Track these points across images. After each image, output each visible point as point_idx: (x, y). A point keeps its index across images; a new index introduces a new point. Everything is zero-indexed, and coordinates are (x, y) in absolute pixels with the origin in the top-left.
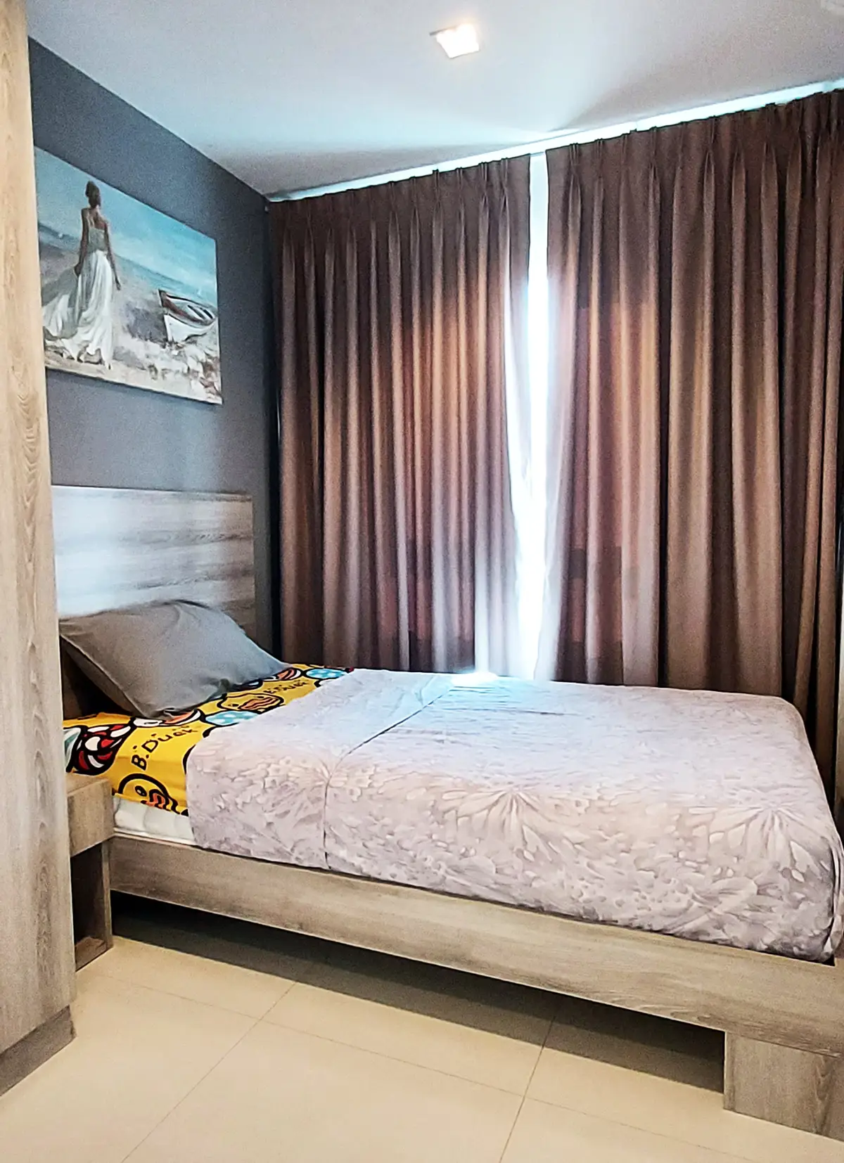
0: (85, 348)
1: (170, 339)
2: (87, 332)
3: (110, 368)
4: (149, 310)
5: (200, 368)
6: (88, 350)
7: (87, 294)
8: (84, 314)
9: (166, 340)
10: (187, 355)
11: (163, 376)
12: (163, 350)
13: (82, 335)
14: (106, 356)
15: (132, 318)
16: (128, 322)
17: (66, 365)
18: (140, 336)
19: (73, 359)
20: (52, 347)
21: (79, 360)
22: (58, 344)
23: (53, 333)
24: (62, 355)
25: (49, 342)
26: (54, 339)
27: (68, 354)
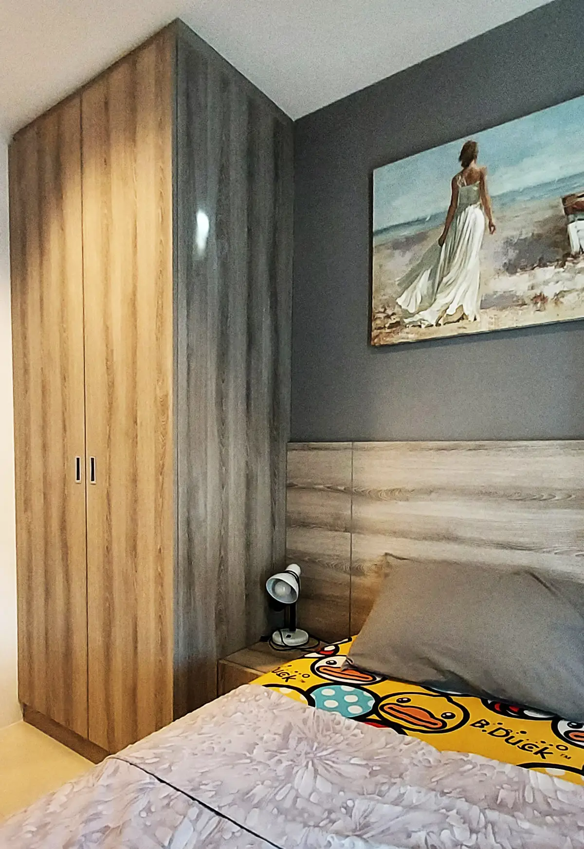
0: (446, 311)
2: (446, 297)
3: (475, 319)
6: (448, 312)
7: (450, 258)
8: (445, 280)
11: (557, 302)
12: (562, 270)
13: (442, 300)
14: (470, 309)
15: (512, 254)
16: (506, 261)
17: (424, 333)
18: (523, 269)
19: (432, 326)
20: (410, 323)
21: (438, 325)
22: (417, 317)
23: (412, 310)
24: (420, 326)
25: (406, 321)
26: (413, 315)
27: (427, 323)
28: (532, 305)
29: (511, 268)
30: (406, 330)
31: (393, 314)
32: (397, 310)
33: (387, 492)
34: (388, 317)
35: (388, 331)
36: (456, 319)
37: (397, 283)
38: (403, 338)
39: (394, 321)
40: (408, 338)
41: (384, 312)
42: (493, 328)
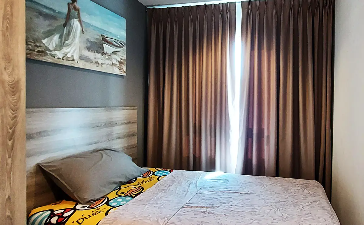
0: (66, 55)
1: (105, 52)
2: (67, 49)
3: (77, 62)
4: (96, 42)
5: (118, 63)
6: (68, 55)
7: (69, 34)
8: (66, 42)
10: (113, 58)
11: (102, 66)
12: (102, 56)
13: (65, 50)
14: (76, 57)
16: (87, 46)
17: (56, 61)
18: (92, 51)
19: (60, 59)
20: (50, 54)
21: (63, 59)
22: (53, 53)
23: (51, 48)
24: (55, 57)
25: (48, 52)
26: (51, 51)
27: (58, 57)
28: (95, 64)
29: (89, 49)
32: (42, 45)
34: (37, 46)
36: (71, 60)
37: (42, 32)
38: (45, 59)
40: (48, 60)
41: (34, 43)
42: (84, 67)
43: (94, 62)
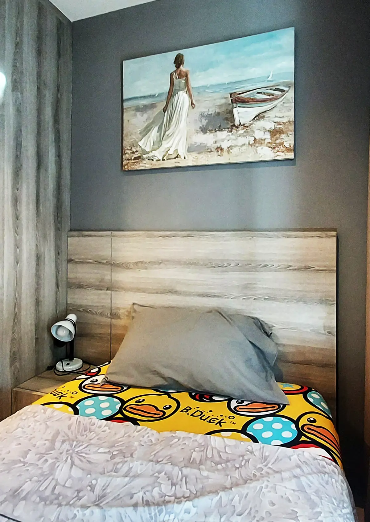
0: (167, 152)
1: (237, 123)
2: (168, 143)
3: (185, 158)
4: (219, 111)
5: (268, 136)
6: (169, 152)
7: (170, 120)
8: (167, 133)
9: (234, 125)
10: (254, 130)
11: (228, 152)
12: (230, 134)
13: (165, 145)
14: (182, 152)
15: (204, 122)
16: (201, 126)
17: (156, 165)
18: (210, 131)
19: (160, 160)
20: (147, 158)
21: (163, 160)
22: (151, 155)
23: (148, 150)
24: (153, 160)
25: (145, 156)
26: (148, 153)
27: (157, 158)
28: (216, 152)
29: (204, 130)
30: (145, 162)
31: (136, 151)
32: (138, 149)
33: (133, 263)
34: (133, 153)
35: (134, 161)
36: (174, 157)
37: (138, 132)
38: (142, 167)
39: (137, 156)
40: (145, 167)
41: (131, 150)
42: (195, 164)
43: (213, 150)
